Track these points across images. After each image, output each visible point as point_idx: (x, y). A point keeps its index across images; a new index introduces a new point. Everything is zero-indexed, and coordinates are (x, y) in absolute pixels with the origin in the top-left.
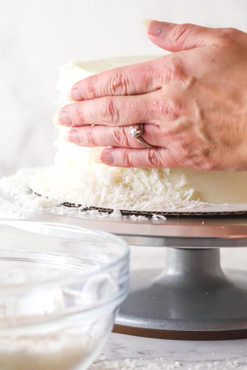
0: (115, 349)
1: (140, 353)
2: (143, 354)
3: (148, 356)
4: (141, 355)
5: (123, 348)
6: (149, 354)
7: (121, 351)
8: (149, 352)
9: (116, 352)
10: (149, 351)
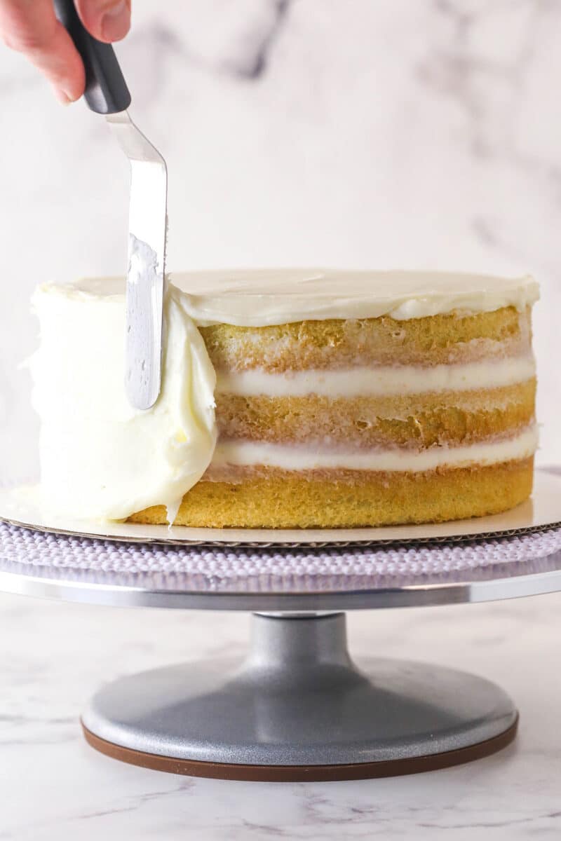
0: (310, 804)
1: (354, 810)
2: (361, 812)
3: (369, 816)
4: (357, 814)
5: (324, 802)
6: (371, 812)
7: (320, 807)
8: (371, 810)
9: (313, 809)
10: (371, 807)
